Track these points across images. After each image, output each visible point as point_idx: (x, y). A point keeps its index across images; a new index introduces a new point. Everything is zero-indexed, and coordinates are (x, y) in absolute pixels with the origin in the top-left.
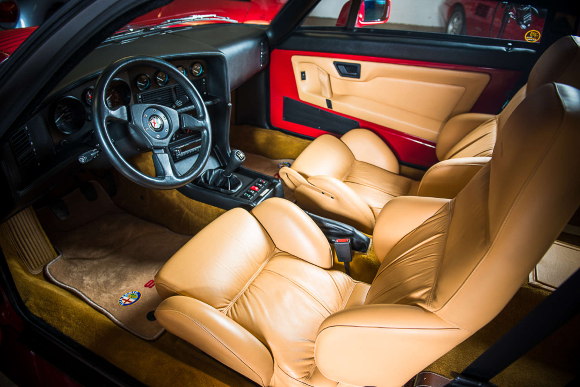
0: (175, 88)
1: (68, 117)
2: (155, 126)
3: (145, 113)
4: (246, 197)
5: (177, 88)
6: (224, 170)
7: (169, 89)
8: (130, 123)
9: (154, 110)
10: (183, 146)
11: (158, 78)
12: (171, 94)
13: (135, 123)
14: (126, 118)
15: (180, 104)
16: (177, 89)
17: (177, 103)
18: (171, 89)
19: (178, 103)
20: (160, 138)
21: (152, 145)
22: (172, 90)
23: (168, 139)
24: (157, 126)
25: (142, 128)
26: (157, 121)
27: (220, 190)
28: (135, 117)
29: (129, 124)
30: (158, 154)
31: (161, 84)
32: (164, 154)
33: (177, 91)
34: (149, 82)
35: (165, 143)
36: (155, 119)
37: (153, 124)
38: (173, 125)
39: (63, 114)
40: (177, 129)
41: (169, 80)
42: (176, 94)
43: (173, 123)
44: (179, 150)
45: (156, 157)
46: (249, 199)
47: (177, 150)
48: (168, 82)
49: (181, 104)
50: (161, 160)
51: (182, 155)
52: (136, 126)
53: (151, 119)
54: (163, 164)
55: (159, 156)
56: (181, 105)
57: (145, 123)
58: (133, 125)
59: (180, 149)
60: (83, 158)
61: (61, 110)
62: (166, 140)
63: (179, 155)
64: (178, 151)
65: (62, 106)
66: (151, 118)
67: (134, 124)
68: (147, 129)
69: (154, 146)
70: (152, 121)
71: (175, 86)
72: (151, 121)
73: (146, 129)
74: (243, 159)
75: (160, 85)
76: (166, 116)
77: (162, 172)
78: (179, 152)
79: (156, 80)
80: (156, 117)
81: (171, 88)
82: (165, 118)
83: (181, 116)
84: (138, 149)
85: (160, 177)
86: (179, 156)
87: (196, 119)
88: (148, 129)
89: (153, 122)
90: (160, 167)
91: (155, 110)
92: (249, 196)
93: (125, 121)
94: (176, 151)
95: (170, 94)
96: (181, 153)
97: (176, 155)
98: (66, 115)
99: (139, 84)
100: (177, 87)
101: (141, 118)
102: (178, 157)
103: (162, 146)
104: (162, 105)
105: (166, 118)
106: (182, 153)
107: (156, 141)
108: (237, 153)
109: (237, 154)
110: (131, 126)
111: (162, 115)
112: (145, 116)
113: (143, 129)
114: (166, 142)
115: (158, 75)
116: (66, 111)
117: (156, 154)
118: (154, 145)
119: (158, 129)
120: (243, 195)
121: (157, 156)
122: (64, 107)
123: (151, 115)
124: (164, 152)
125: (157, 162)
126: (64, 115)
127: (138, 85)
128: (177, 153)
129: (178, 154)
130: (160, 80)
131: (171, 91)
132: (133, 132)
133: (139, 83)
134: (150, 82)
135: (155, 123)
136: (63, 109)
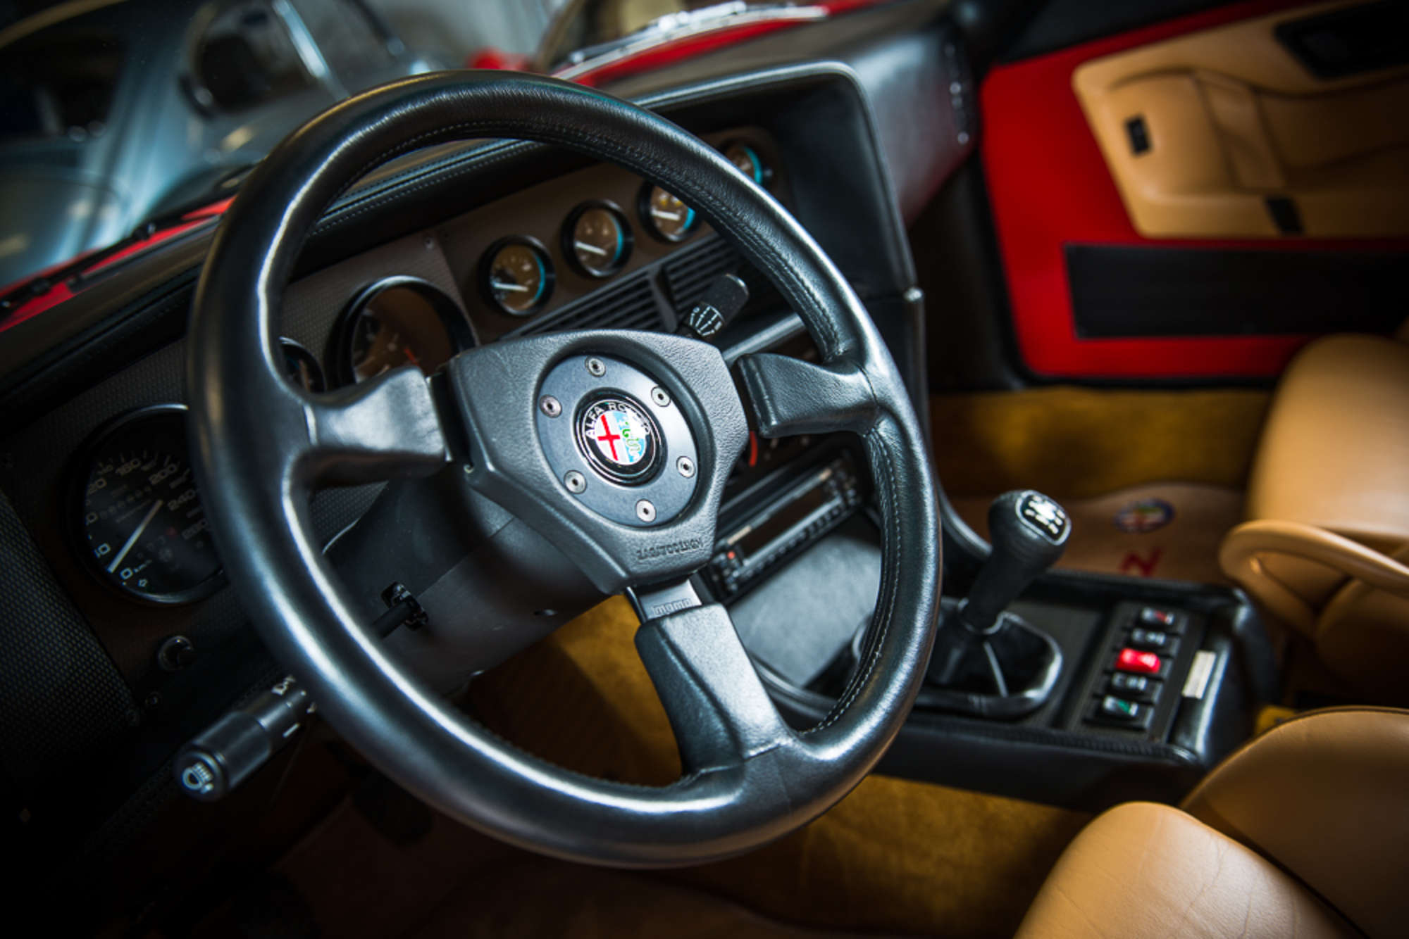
0: (662, 277)
1: (190, 515)
2: (615, 457)
3: (544, 391)
4: (1119, 721)
5: (674, 271)
6: (963, 603)
7: (639, 287)
8: (467, 470)
9: (595, 367)
10: (746, 530)
11: (579, 245)
12: (652, 304)
13: (495, 463)
14: (435, 444)
15: (715, 323)
16: (672, 277)
17: (697, 325)
18: (646, 283)
19: (704, 321)
20: (659, 520)
21: (623, 574)
22: (653, 287)
23: (706, 514)
24: (629, 452)
25: (545, 482)
26: (622, 424)
27: (967, 702)
28: (486, 426)
29: (463, 472)
30: (668, 624)
31: (597, 268)
32: (705, 611)
33: (675, 287)
34: (542, 270)
35: (694, 543)
36: (608, 414)
37: (604, 447)
38: (715, 428)
39: (159, 503)
40: (738, 446)
41: (632, 239)
42: (673, 303)
43: (711, 420)
44: (731, 555)
45: (663, 642)
46: (1140, 730)
47: (722, 557)
48: (627, 249)
49: (718, 319)
50: (692, 654)
51: (749, 573)
52: (507, 479)
53: (589, 420)
54: (711, 680)
55: (677, 630)
56: (719, 325)
57: (558, 447)
58: (489, 473)
59: (737, 548)
60: (199, 767)
61: (148, 489)
62: (694, 520)
63: (736, 574)
64: (728, 559)
65: (146, 468)
66: (589, 413)
67: (491, 467)
68: (575, 482)
69: (634, 579)
70: (597, 430)
71: (664, 266)
72: (587, 428)
73: (571, 486)
74: (1061, 528)
75: (596, 273)
76: (662, 383)
77: (714, 733)
78: (735, 562)
79: (572, 256)
80: (610, 402)
81: (647, 277)
82: (661, 397)
83: (744, 372)
84: (550, 612)
85: (712, 769)
86: (738, 580)
87: (823, 372)
88: (580, 479)
89: (604, 434)
90: (697, 705)
91: (601, 366)
92: (1133, 710)
93: (437, 460)
94: (721, 562)
95: (644, 308)
96: (741, 564)
97: (723, 579)
98: (173, 505)
99: (499, 291)
100: (671, 267)
101: (531, 426)
102: (734, 587)
103: (678, 563)
104: (631, 327)
105: (666, 398)
106: (747, 563)
107: (642, 540)
108: (1026, 506)
109: (1029, 512)
110: (477, 482)
111: (641, 386)
112: (550, 406)
113: (552, 489)
114: (697, 535)
115: (578, 232)
116: (173, 485)
117: (657, 622)
118: (634, 569)
119: (636, 467)
120: (1100, 710)
121: (664, 634)
122: (159, 467)
123: (583, 394)
124: (696, 601)
125: (676, 672)
126: (164, 509)
127: (497, 297)
128: (726, 568)
129: (733, 569)
130: (593, 255)
131: (649, 294)
132: (496, 519)
133: (498, 285)
134: (549, 269)
135: (610, 438)
136: (155, 479)
